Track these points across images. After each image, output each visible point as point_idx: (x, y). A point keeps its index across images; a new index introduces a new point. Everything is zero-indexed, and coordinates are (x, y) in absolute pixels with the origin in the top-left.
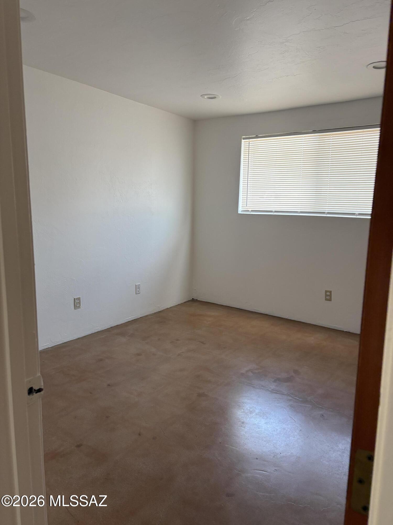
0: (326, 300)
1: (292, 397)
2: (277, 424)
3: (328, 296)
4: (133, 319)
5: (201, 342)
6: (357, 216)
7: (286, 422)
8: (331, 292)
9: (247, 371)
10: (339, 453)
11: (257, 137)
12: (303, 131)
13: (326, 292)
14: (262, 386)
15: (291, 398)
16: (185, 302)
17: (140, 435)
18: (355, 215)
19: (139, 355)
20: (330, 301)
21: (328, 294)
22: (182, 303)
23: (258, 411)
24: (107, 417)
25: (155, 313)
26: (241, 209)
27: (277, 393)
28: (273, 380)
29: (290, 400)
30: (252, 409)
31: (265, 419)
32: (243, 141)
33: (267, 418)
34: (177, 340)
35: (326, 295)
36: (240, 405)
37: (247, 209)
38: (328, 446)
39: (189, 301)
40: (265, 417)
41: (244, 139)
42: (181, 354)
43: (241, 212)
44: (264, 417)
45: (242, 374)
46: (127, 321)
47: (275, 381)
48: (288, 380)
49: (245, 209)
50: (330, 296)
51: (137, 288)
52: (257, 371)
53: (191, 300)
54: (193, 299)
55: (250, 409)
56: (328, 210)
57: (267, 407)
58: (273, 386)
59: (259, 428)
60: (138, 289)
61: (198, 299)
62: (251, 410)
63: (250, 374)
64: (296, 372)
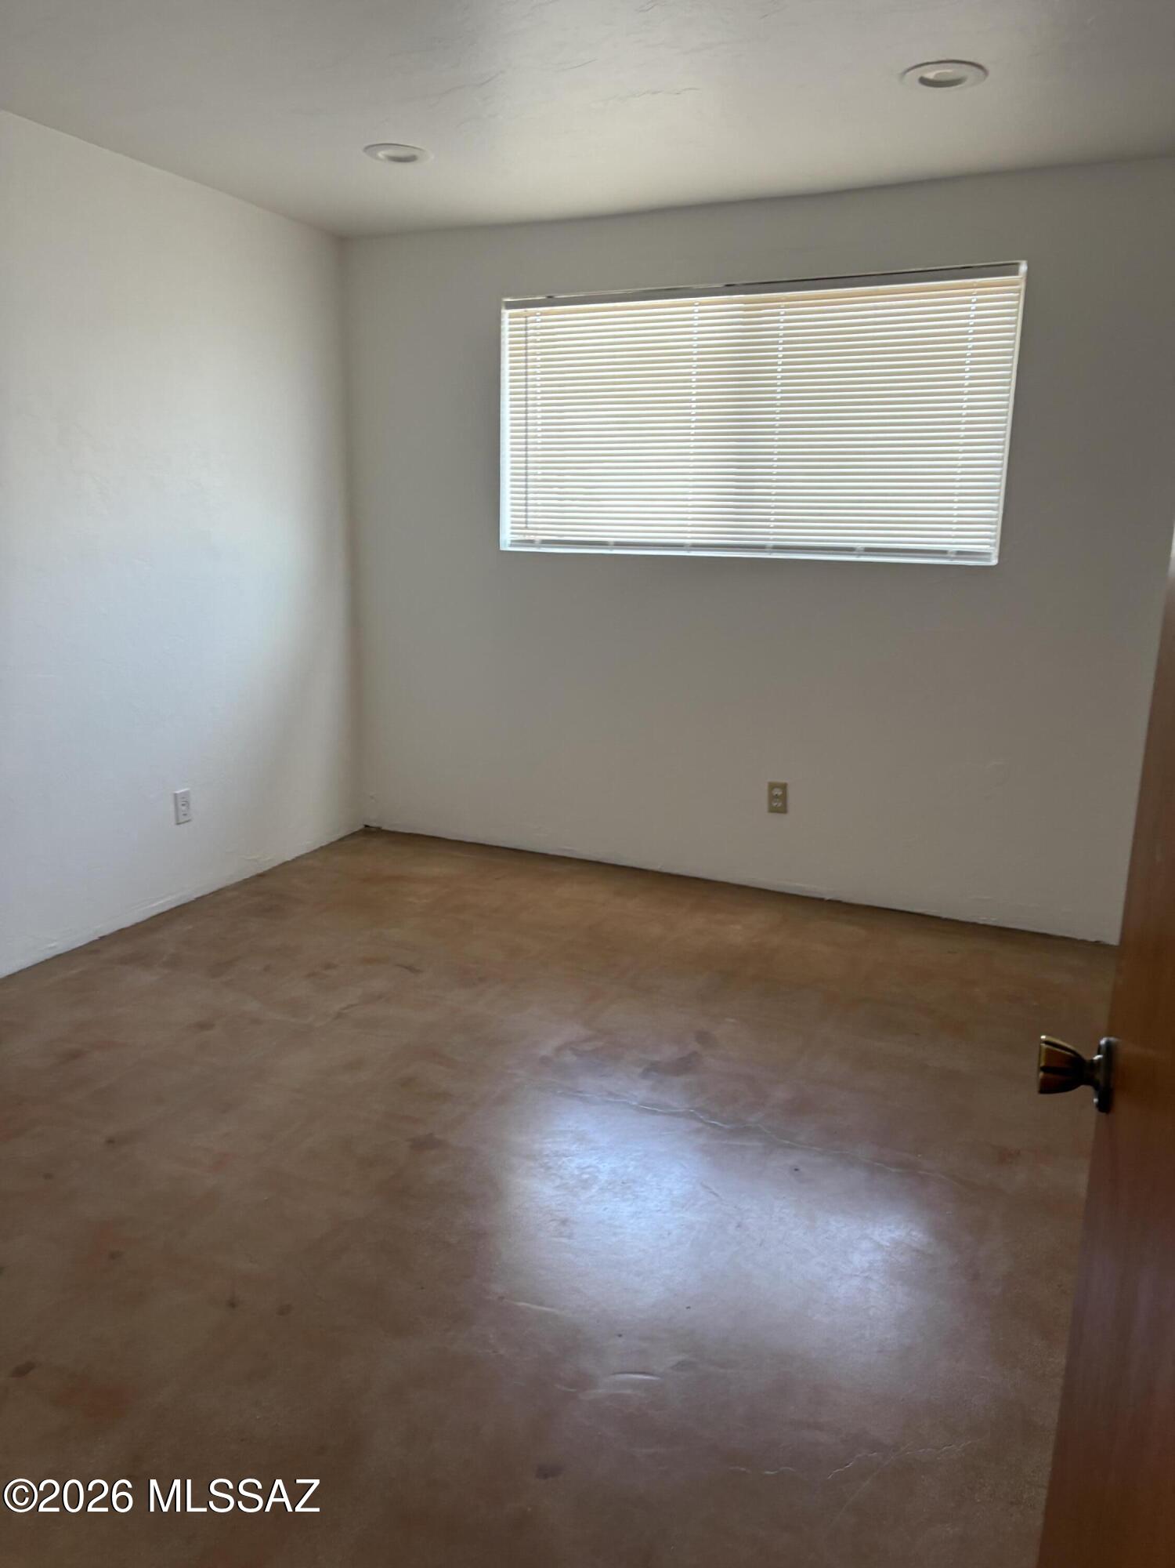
0: (773, 810)
1: (701, 1121)
2: (668, 1214)
3: (779, 800)
4: (173, 906)
5: (406, 968)
6: (859, 555)
7: (694, 1205)
8: (784, 787)
9: (559, 1050)
10: (856, 1282)
11: (551, 301)
12: (695, 286)
13: (772, 786)
14: (610, 1094)
15: (700, 1125)
16: (341, 840)
17: (232, 1304)
18: (855, 552)
19: (203, 1026)
20: (782, 815)
21: (778, 792)
22: (332, 843)
23: (606, 1178)
24: (113, 1256)
25: (246, 882)
26: (508, 537)
27: (654, 1113)
28: (640, 1070)
29: (699, 1131)
30: (586, 1173)
31: (629, 1203)
32: (506, 313)
33: (637, 1197)
34: (328, 966)
35: (772, 798)
36: (550, 1164)
37: (527, 538)
38: (823, 1265)
39: (353, 835)
40: (630, 1196)
41: (510, 306)
42: (346, 1011)
43: (511, 546)
44: (626, 1197)
45: (545, 1061)
46: (155, 913)
47: (645, 1074)
48: (683, 1066)
49: (521, 538)
50: (784, 798)
51: (182, 803)
52: (588, 1047)
53: (360, 830)
54: (366, 826)
55: (583, 1173)
56: (774, 540)
57: (633, 1163)
58: (642, 1091)
59: (615, 1234)
60: (184, 808)
61: (385, 827)
62: (585, 1176)
63: (569, 1058)
64: (703, 1038)
